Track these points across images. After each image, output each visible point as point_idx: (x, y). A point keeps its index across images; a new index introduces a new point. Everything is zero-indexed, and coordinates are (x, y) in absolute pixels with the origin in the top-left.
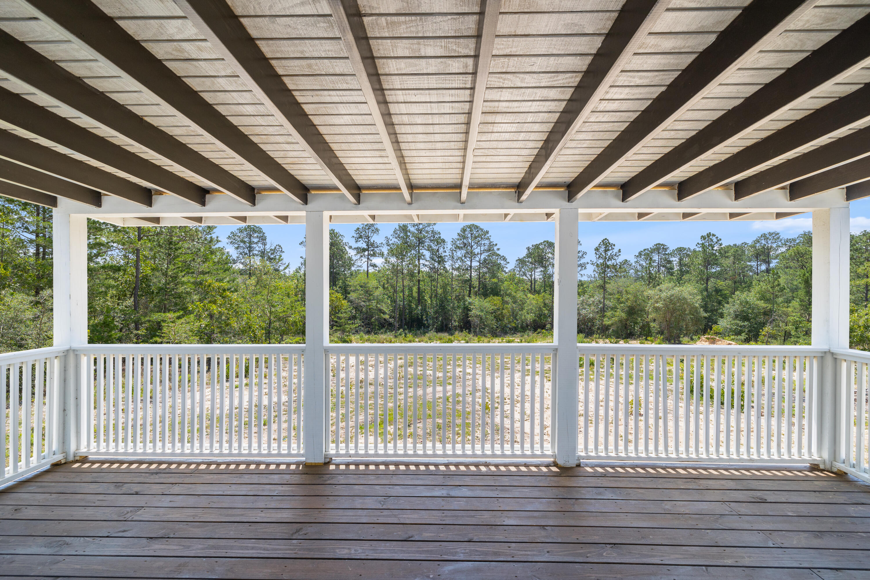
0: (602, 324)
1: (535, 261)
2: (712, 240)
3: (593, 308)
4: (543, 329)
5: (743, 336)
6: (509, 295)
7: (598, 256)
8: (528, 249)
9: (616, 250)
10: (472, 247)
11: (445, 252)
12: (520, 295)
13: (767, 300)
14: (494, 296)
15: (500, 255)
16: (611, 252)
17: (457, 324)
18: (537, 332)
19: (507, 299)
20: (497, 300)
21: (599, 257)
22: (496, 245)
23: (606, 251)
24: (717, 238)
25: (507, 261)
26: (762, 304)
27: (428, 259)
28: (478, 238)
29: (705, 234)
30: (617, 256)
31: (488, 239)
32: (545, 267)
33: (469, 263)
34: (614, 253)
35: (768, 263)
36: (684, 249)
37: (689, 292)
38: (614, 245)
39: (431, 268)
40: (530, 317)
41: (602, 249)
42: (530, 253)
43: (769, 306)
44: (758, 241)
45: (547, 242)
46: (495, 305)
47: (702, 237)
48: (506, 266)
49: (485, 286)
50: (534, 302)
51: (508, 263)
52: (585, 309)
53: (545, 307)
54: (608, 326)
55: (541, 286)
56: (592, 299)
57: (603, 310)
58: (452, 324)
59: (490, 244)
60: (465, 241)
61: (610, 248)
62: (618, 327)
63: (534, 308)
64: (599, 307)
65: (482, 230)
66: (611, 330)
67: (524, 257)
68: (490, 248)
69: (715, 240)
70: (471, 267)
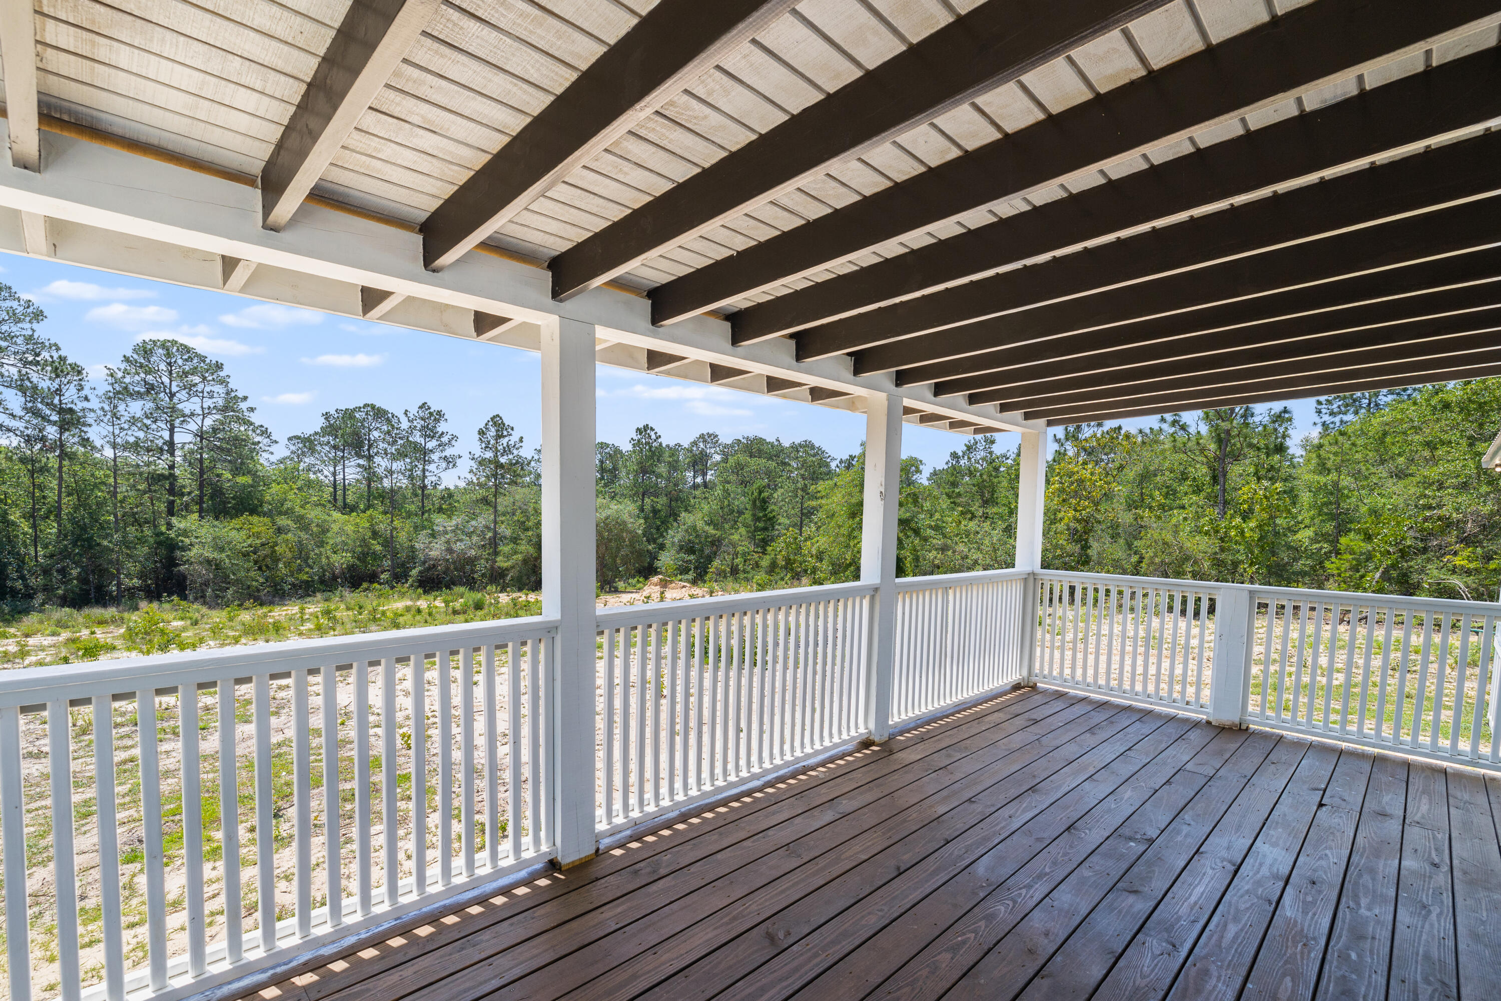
0: (492, 567)
1: (346, 444)
2: (650, 436)
3: (475, 538)
4: (371, 582)
5: (691, 576)
6: (288, 513)
7: (484, 445)
8: (327, 416)
9: (514, 438)
10: (172, 395)
11: (86, 399)
12: (314, 514)
13: (716, 526)
14: (251, 514)
15: (252, 424)
16: (507, 439)
17: (136, 582)
18: (360, 589)
19: (282, 521)
20: (259, 524)
21: (487, 447)
22: (245, 398)
23: (499, 437)
24: (656, 433)
25: (273, 438)
26: (711, 530)
27: (19, 412)
28: (190, 377)
29: (641, 426)
30: (517, 449)
31: (223, 382)
32: (370, 458)
33: (166, 435)
34: (512, 443)
35: (704, 474)
36: (607, 445)
37: (629, 512)
38: (512, 429)
39: (28, 440)
40: (341, 560)
41: (492, 432)
42: (331, 426)
43: (719, 533)
44: (694, 443)
45: (373, 407)
46: (258, 535)
47: (638, 429)
48: (271, 449)
49: (217, 492)
50: (350, 528)
51: (276, 442)
52: (461, 540)
53: (374, 539)
54: (507, 569)
55: (361, 497)
56: (474, 523)
57: (494, 543)
58: (119, 585)
59: (228, 393)
60: (150, 378)
61: (505, 433)
62: (520, 572)
63: (350, 542)
64: (487, 537)
65: (202, 359)
66: (509, 578)
67: (316, 433)
68: (231, 404)
69: (653, 437)
70: (171, 444)
